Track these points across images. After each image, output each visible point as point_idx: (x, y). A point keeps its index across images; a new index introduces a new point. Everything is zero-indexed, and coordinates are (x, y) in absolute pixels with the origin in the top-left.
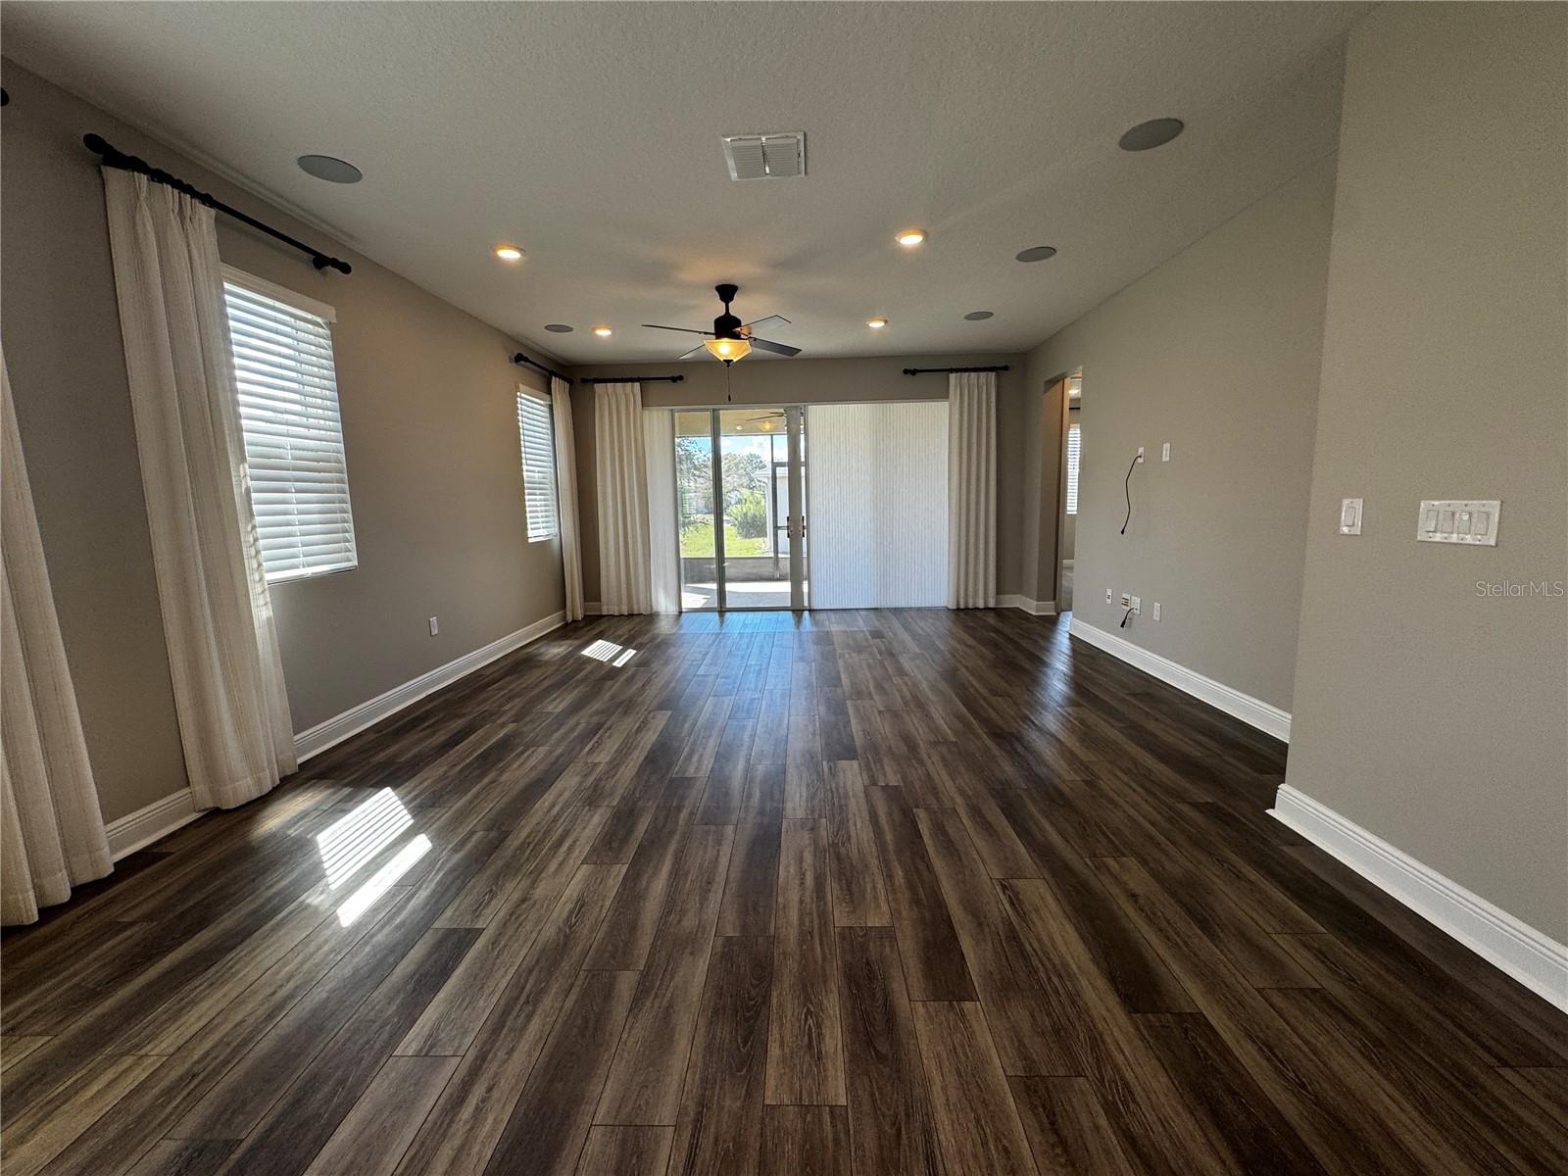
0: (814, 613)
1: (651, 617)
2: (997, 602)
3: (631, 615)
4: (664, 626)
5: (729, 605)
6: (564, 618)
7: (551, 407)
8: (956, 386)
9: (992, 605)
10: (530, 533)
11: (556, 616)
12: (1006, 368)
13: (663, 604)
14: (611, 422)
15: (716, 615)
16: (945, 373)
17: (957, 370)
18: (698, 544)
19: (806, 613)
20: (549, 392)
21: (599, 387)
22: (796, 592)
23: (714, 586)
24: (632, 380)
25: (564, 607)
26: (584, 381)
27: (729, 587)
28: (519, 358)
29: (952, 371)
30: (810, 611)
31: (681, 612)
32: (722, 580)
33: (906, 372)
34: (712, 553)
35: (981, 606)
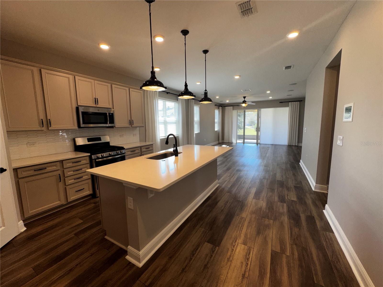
0: (261, 145)
1: (232, 143)
2: (298, 145)
3: (229, 143)
4: (234, 144)
5: (245, 142)
6: (219, 142)
7: (219, 111)
8: (290, 105)
9: (296, 145)
10: (215, 129)
11: (218, 142)
12: (302, 101)
13: (234, 141)
14: (228, 113)
15: (243, 144)
16: (288, 102)
17: (291, 102)
18: (241, 132)
19: (259, 144)
20: (219, 109)
21: (226, 107)
22: (257, 141)
23: (243, 140)
24: (231, 106)
25: (219, 140)
26: (224, 106)
27: (245, 140)
28: (216, 105)
29: (290, 102)
30: (260, 144)
31: (237, 143)
32: (244, 139)
33: (280, 102)
34: (243, 134)
35: (294, 145)
